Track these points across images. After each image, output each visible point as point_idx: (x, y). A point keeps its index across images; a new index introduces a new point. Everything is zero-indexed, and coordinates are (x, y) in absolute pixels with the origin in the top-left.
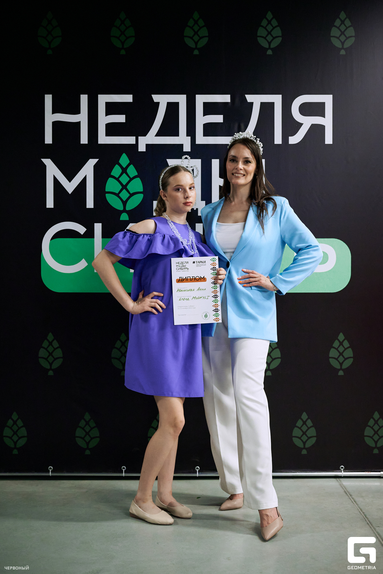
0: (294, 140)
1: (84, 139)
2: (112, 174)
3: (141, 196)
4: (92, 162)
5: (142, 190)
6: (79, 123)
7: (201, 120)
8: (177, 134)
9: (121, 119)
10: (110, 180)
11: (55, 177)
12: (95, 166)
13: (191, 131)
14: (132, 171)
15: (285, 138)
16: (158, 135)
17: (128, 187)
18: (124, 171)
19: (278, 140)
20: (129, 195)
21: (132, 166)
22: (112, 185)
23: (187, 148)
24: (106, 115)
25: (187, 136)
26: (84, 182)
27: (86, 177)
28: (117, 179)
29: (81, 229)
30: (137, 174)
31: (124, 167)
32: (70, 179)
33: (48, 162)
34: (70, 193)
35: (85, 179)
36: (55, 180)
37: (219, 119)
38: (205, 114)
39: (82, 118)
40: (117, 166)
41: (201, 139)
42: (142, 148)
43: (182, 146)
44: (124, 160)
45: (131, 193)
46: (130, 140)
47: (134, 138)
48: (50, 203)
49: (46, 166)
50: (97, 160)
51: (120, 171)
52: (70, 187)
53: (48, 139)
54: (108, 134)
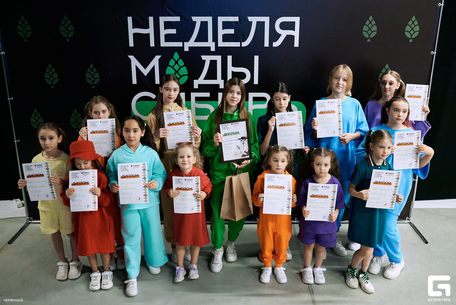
0: (276, 44)
1: (152, 44)
2: (169, 64)
3: (187, 77)
4: (158, 57)
5: (187, 74)
6: (149, 34)
7: (221, 32)
8: (207, 40)
9: (173, 31)
10: (168, 67)
11: (136, 67)
12: (159, 60)
13: (215, 39)
14: (181, 63)
15: (271, 43)
16: (196, 41)
17: (179, 72)
18: (176, 62)
19: (267, 44)
20: (180, 76)
21: (181, 60)
22: (169, 71)
23: (213, 49)
24: (165, 29)
25: (213, 41)
26: (153, 69)
27: (154, 66)
28: (173, 67)
29: (153, 96)
30: (183, 64)
31: (176, 60)
32: (145, 67)
33: (132, 57)
34: (146, 76)
35: (154, 67)
36: (137, 68)
37: (231, 31)
38: (224, 28)
39: (150, 31)
40: (172, 59)
41: (221, 44)
42: (186, 49)
43: (210, 47)
44: (176, 56)
45: (181, 75)
46: (179, 44)
47: (182, 43)
48: (135, 82)
49: (131, 60)
50: (161, 56)
51: (175, 63)
52: (146, 72)
53: (131, 44)
54: (166, 41)
